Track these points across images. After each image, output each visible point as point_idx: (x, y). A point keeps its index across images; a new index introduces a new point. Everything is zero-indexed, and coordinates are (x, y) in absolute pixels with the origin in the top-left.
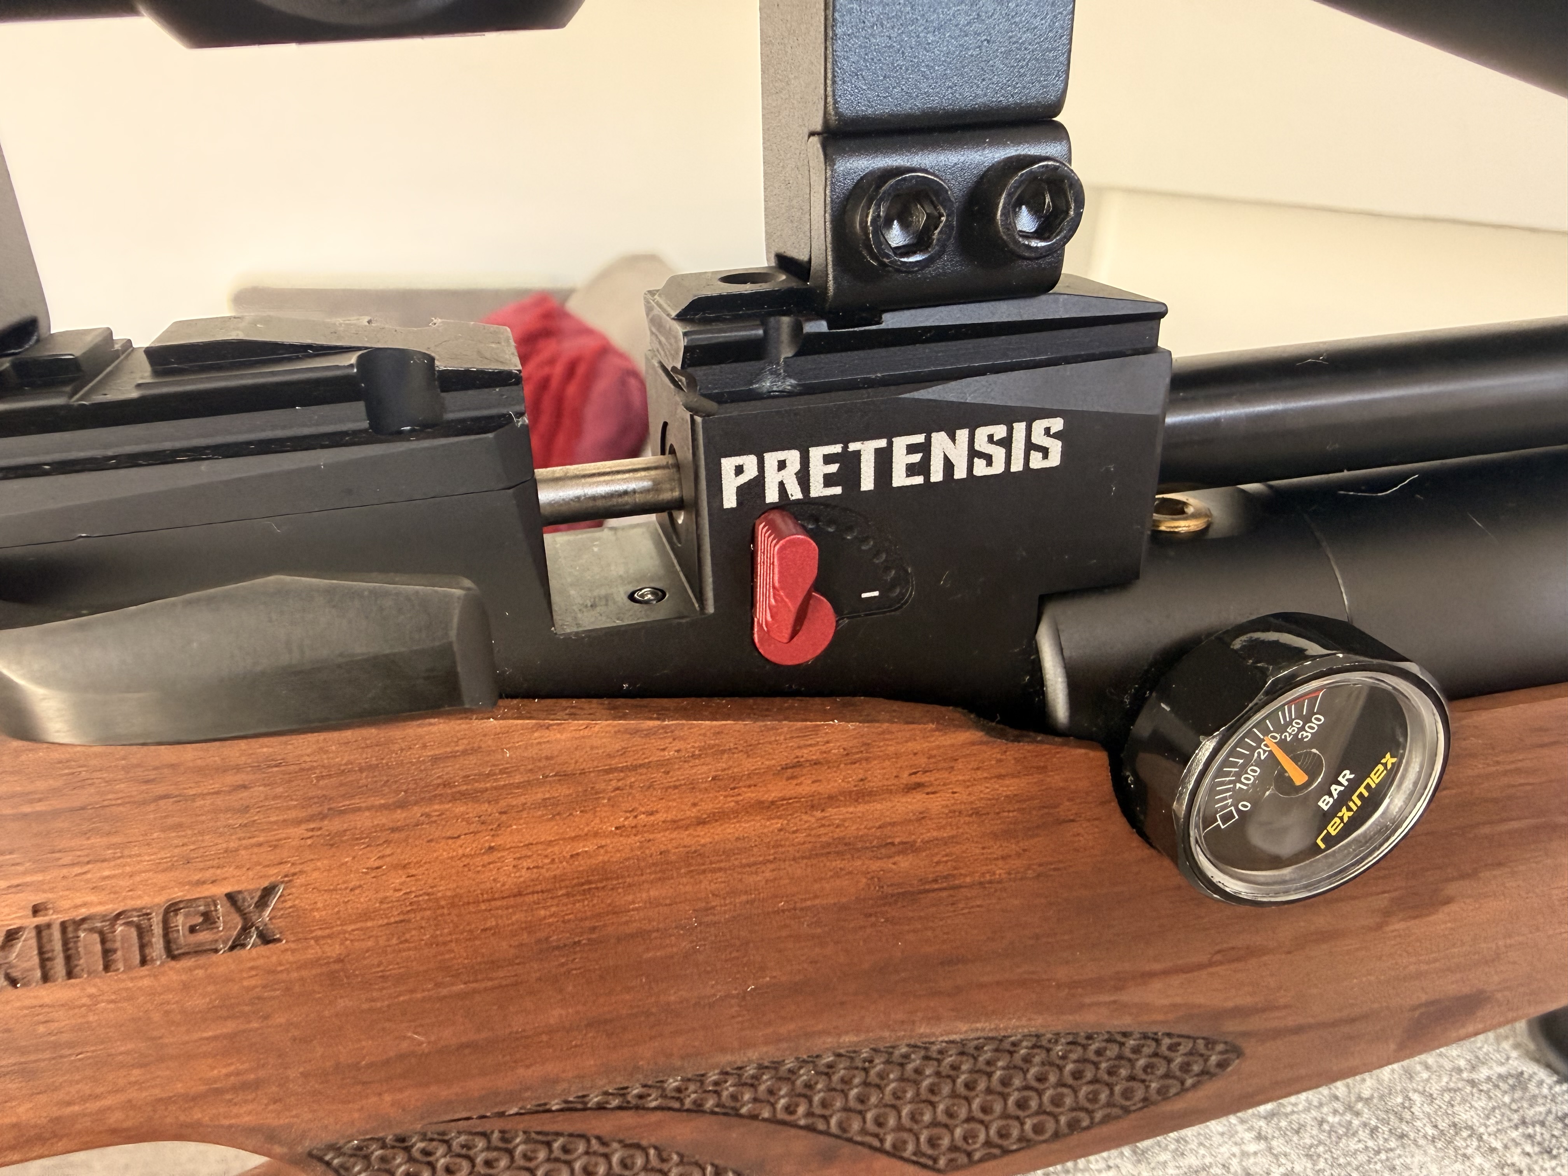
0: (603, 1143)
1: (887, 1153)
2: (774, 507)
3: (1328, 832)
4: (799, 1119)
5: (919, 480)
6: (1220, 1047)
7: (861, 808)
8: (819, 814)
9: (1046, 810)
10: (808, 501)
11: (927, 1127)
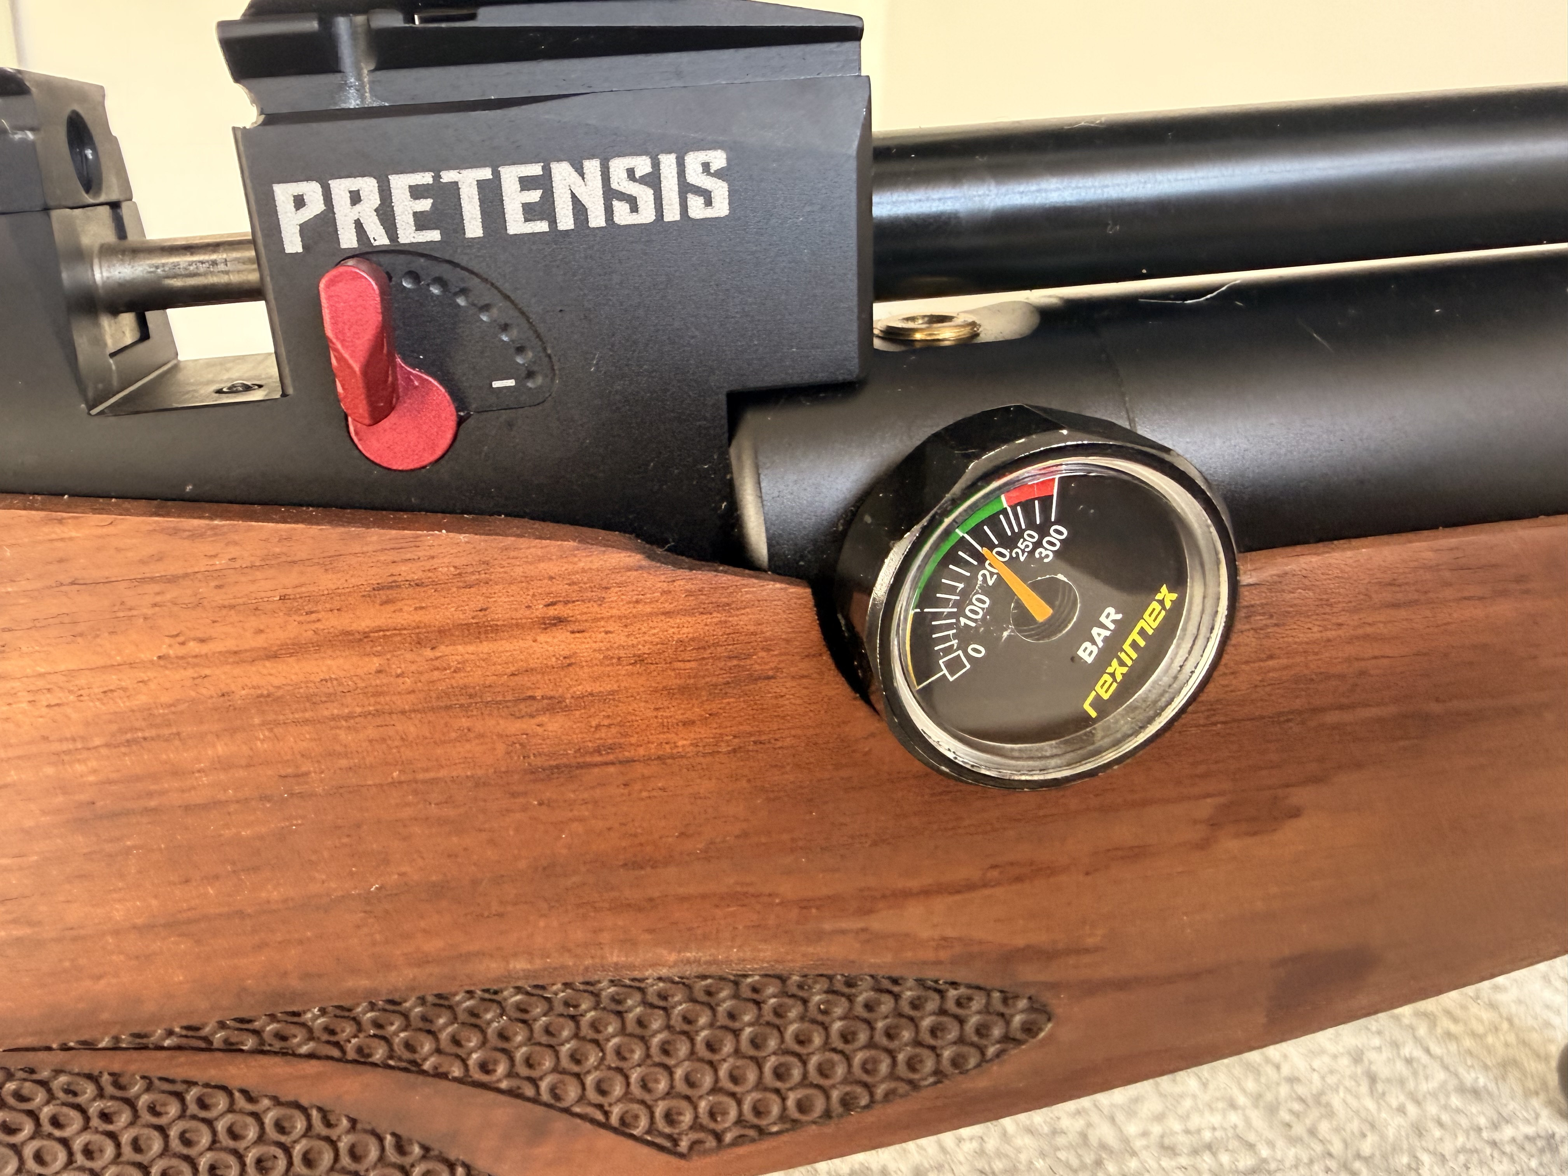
0: (250, 1098)
1: (615, 1130)
2: (353, 255)
3: (1098, 696)
4: (499, 1081)
5: (542, 226)
6: (1022, 1003)
7: (485, 647)
8: (428, 653)
9: (735, 662)
10: (396, 250)
11: (663, 1098)
